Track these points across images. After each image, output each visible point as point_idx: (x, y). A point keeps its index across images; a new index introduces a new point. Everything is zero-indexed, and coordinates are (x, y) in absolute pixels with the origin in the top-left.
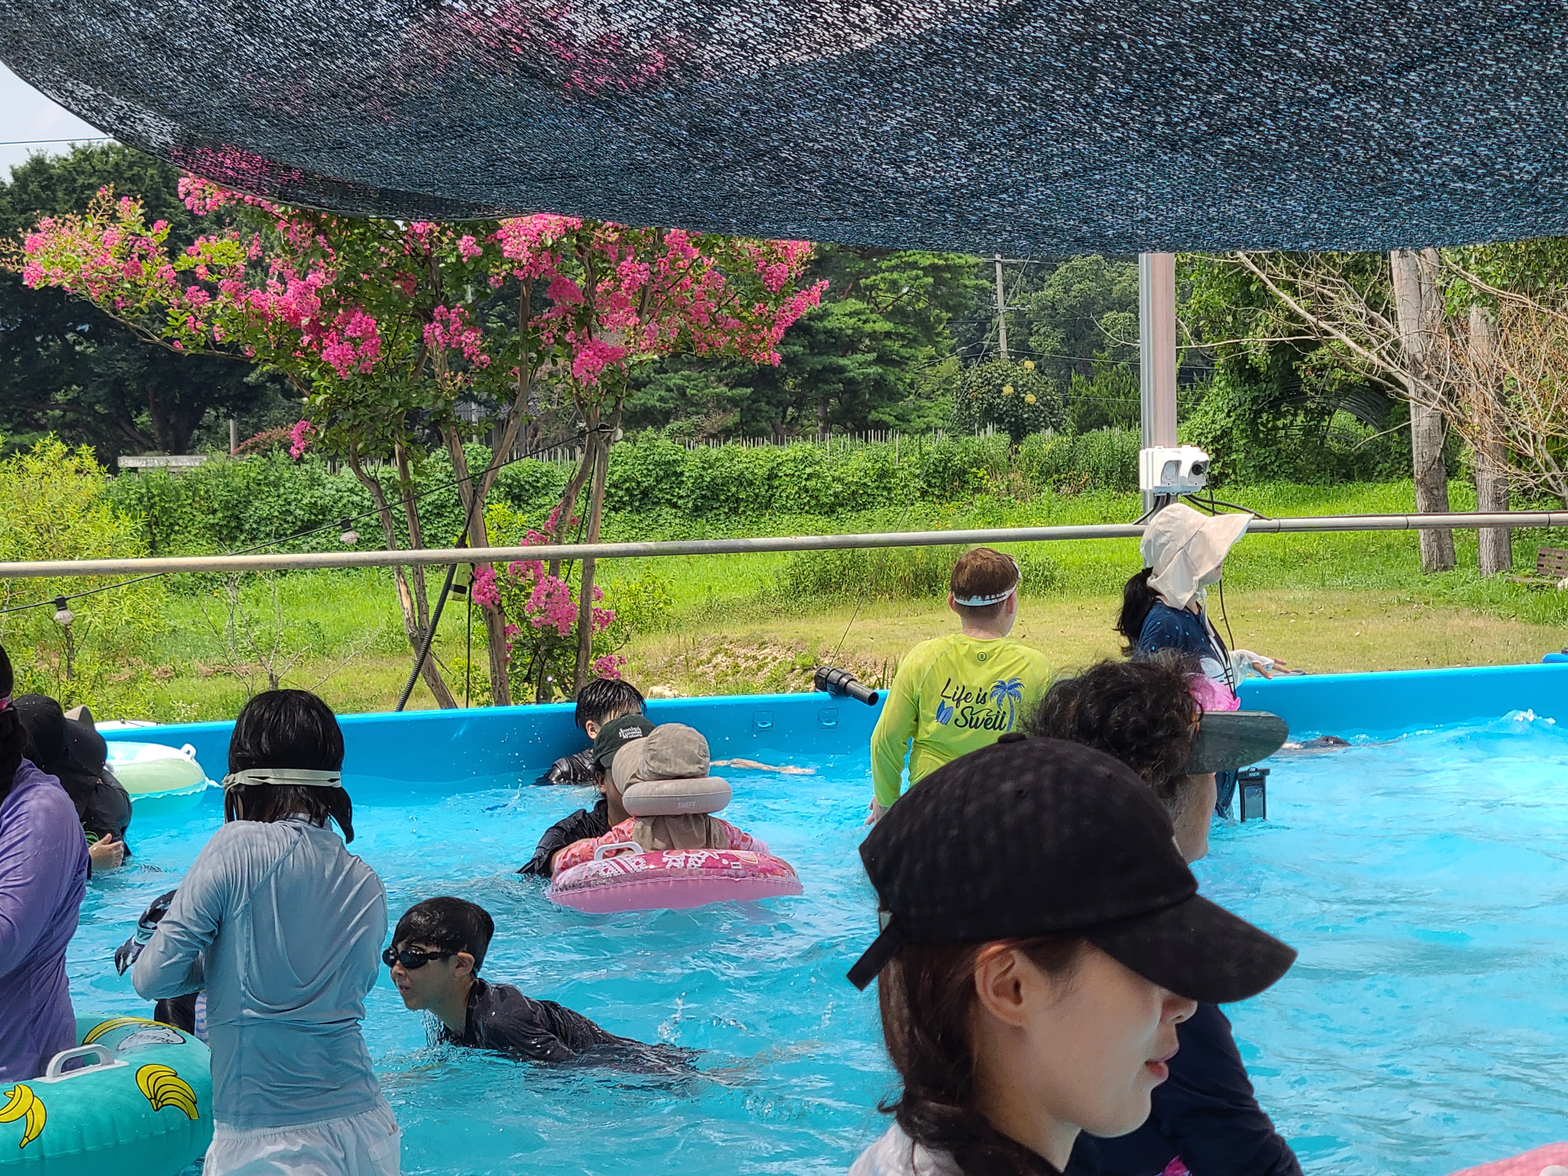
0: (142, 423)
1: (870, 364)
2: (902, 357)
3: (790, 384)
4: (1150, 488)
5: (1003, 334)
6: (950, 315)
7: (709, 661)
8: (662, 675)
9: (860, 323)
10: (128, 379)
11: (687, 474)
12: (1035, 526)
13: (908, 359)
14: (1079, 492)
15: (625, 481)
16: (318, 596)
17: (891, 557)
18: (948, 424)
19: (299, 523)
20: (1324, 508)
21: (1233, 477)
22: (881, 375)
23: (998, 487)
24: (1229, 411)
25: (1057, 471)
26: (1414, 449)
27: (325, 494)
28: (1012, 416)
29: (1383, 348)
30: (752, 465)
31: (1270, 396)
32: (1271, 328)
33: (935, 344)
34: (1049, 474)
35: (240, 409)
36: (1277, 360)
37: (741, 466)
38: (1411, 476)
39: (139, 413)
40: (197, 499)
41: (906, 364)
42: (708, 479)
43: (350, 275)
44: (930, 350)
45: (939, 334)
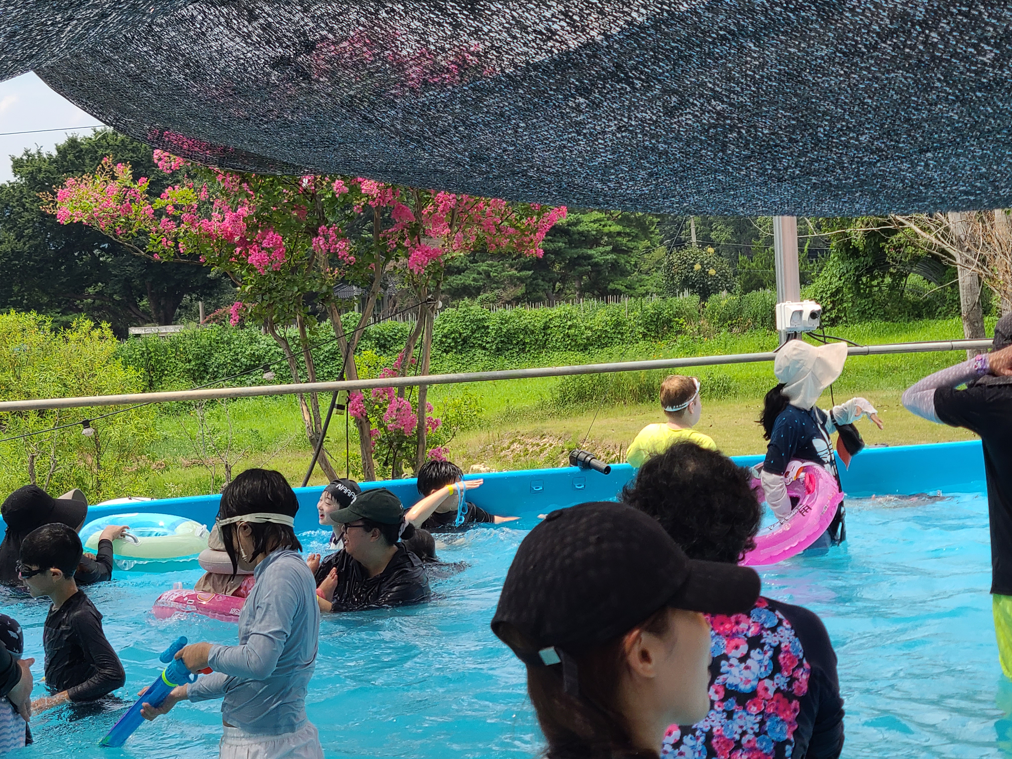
0: (143, 305)
1: (608, 253)
2: (628, 248)
3: (557, 267)
4: (784, 328)
5: (693, 231)
6: (659, 220)
7: (509, 448)
8: (478, 458)
9: (601, 227)
10: (134, 278)
11: (491, 328)
12: (717, 354)
13: (633, 249)
14: (745, 331)
15: (452, 333)
16: (257, 413)
17: (624, 377)
18: (660, 290)
19: (244, 367)
20: (904, 337)
21: (844, 319)
22: (616, 260)
23: (692, 330)
24: (840, 277)
25: (730, 318)
26: (961, 297)
27: (260, 348)
28: (701, 283)
29: (939, 232)
30: (533, 321)
31: (866, 265)
32: (865, 222)
33: (650, 239)
34: (725, 320)
35: (206, 295)
36: (871, 242)
37: (526, 321)
38: (961, 314)
39: (142, 300)
40: (179, 353)
41: (631, 252)
42: (505, 330)
43: (265, 208)
44: (647, 243)
45: (652, 232)
